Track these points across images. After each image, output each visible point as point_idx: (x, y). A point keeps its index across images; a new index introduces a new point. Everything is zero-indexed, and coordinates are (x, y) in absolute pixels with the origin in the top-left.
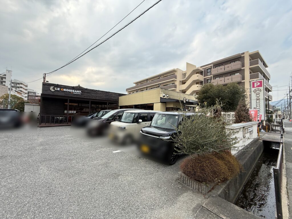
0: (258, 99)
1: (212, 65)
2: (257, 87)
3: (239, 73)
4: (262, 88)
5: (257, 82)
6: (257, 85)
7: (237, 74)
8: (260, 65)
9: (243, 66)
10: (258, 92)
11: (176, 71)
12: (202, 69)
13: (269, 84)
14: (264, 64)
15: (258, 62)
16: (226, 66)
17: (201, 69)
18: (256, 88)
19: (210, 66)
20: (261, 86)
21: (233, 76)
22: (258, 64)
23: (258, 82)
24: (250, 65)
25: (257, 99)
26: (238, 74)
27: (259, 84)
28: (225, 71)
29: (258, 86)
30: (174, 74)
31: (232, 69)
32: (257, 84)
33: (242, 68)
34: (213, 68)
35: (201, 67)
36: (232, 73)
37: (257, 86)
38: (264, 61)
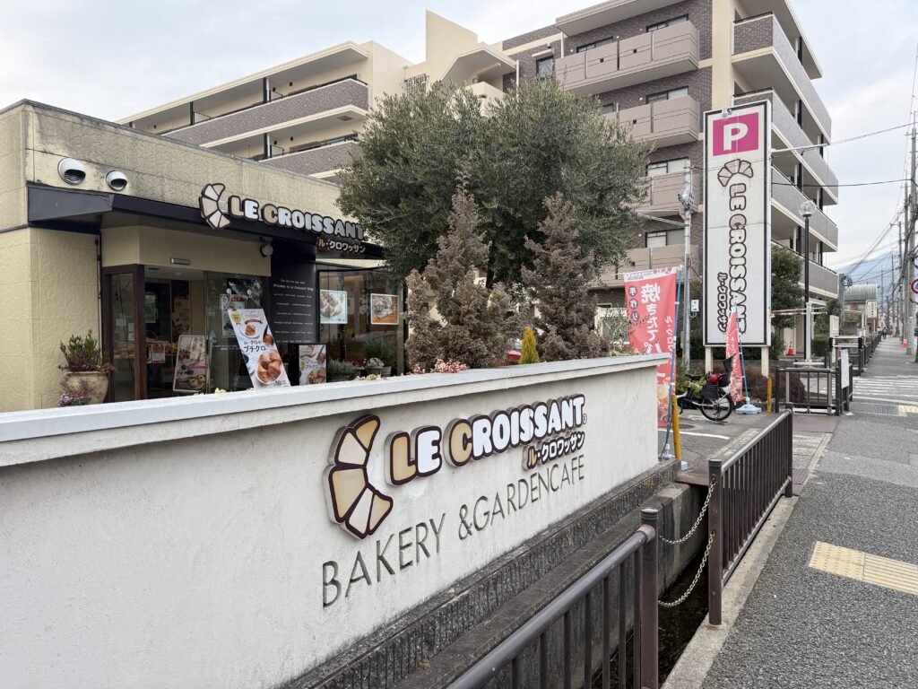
0: (737, 225)
1: (560, 36)
2: (733, 150)
3: (686, 91)
4: (755, 156)
5: (733, 120)
6: (738, 137)
7: (680, 96)
8: (781, 50)
9: (706, 50)
10: (737, 179)
11: (366, 59)
12: (514, 57)
13: (824, 163)
14: (800, 57)
15: (771, 33)
16: (627, 44)
17: (505, 56)
18: (731, 157)
19: (548, 41)
20: (755, 147)
21: (660, 105)
22: (771, 44)
23: (742, 119)
24: (738, 50)
25: (735, 220)
26: (683, 93)
27: (743, 129)
28: (620, 73)
29: (740, 146)
30: (354, 77)
31: (652, 65)
32: (735, 132)
33: (702, 64)
34: (567, 53)
35: (507, 45)
36: (654, 87)
37: (734, 143)
38: (801, 39)
